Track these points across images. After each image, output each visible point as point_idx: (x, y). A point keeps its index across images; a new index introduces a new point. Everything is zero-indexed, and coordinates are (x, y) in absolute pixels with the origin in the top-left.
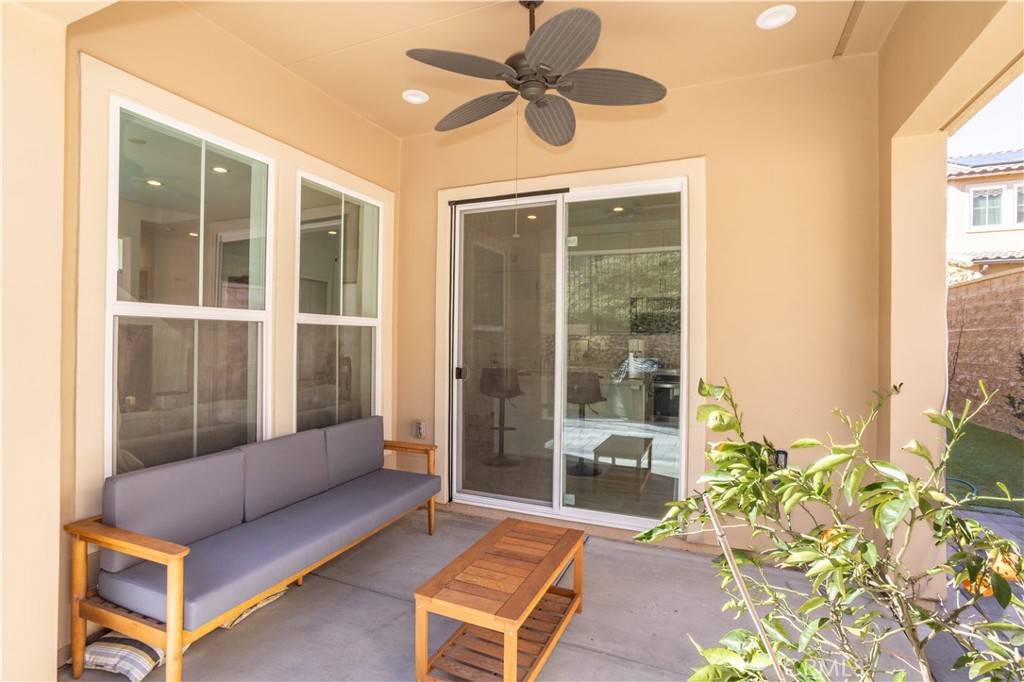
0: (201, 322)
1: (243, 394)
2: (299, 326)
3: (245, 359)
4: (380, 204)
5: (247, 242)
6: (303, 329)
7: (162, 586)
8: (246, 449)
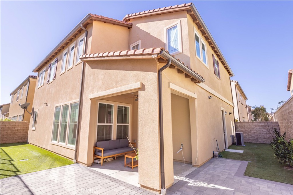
0: (106, 125)
1: (110, 135)
2: (117, 125)
3: (110, 130)
4: (129, 107)
5: (111, 111)
6: (117, 126)
7: (101, 153)
8: (110, 141)
